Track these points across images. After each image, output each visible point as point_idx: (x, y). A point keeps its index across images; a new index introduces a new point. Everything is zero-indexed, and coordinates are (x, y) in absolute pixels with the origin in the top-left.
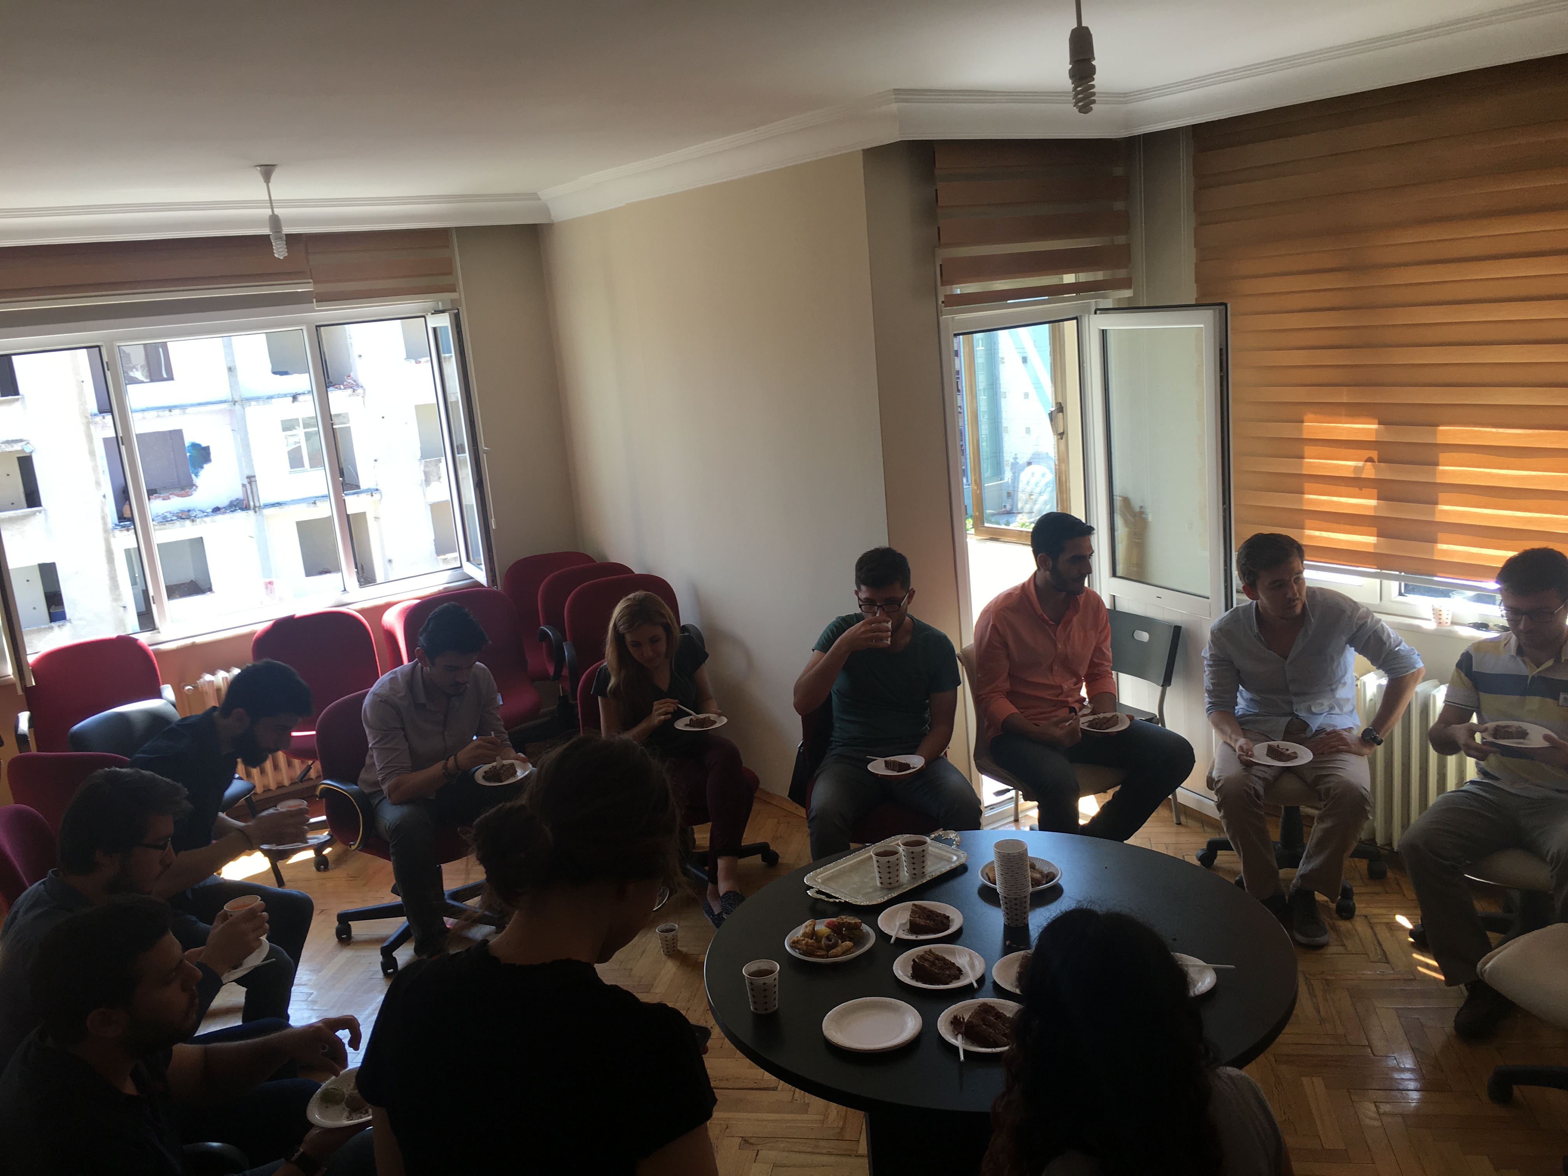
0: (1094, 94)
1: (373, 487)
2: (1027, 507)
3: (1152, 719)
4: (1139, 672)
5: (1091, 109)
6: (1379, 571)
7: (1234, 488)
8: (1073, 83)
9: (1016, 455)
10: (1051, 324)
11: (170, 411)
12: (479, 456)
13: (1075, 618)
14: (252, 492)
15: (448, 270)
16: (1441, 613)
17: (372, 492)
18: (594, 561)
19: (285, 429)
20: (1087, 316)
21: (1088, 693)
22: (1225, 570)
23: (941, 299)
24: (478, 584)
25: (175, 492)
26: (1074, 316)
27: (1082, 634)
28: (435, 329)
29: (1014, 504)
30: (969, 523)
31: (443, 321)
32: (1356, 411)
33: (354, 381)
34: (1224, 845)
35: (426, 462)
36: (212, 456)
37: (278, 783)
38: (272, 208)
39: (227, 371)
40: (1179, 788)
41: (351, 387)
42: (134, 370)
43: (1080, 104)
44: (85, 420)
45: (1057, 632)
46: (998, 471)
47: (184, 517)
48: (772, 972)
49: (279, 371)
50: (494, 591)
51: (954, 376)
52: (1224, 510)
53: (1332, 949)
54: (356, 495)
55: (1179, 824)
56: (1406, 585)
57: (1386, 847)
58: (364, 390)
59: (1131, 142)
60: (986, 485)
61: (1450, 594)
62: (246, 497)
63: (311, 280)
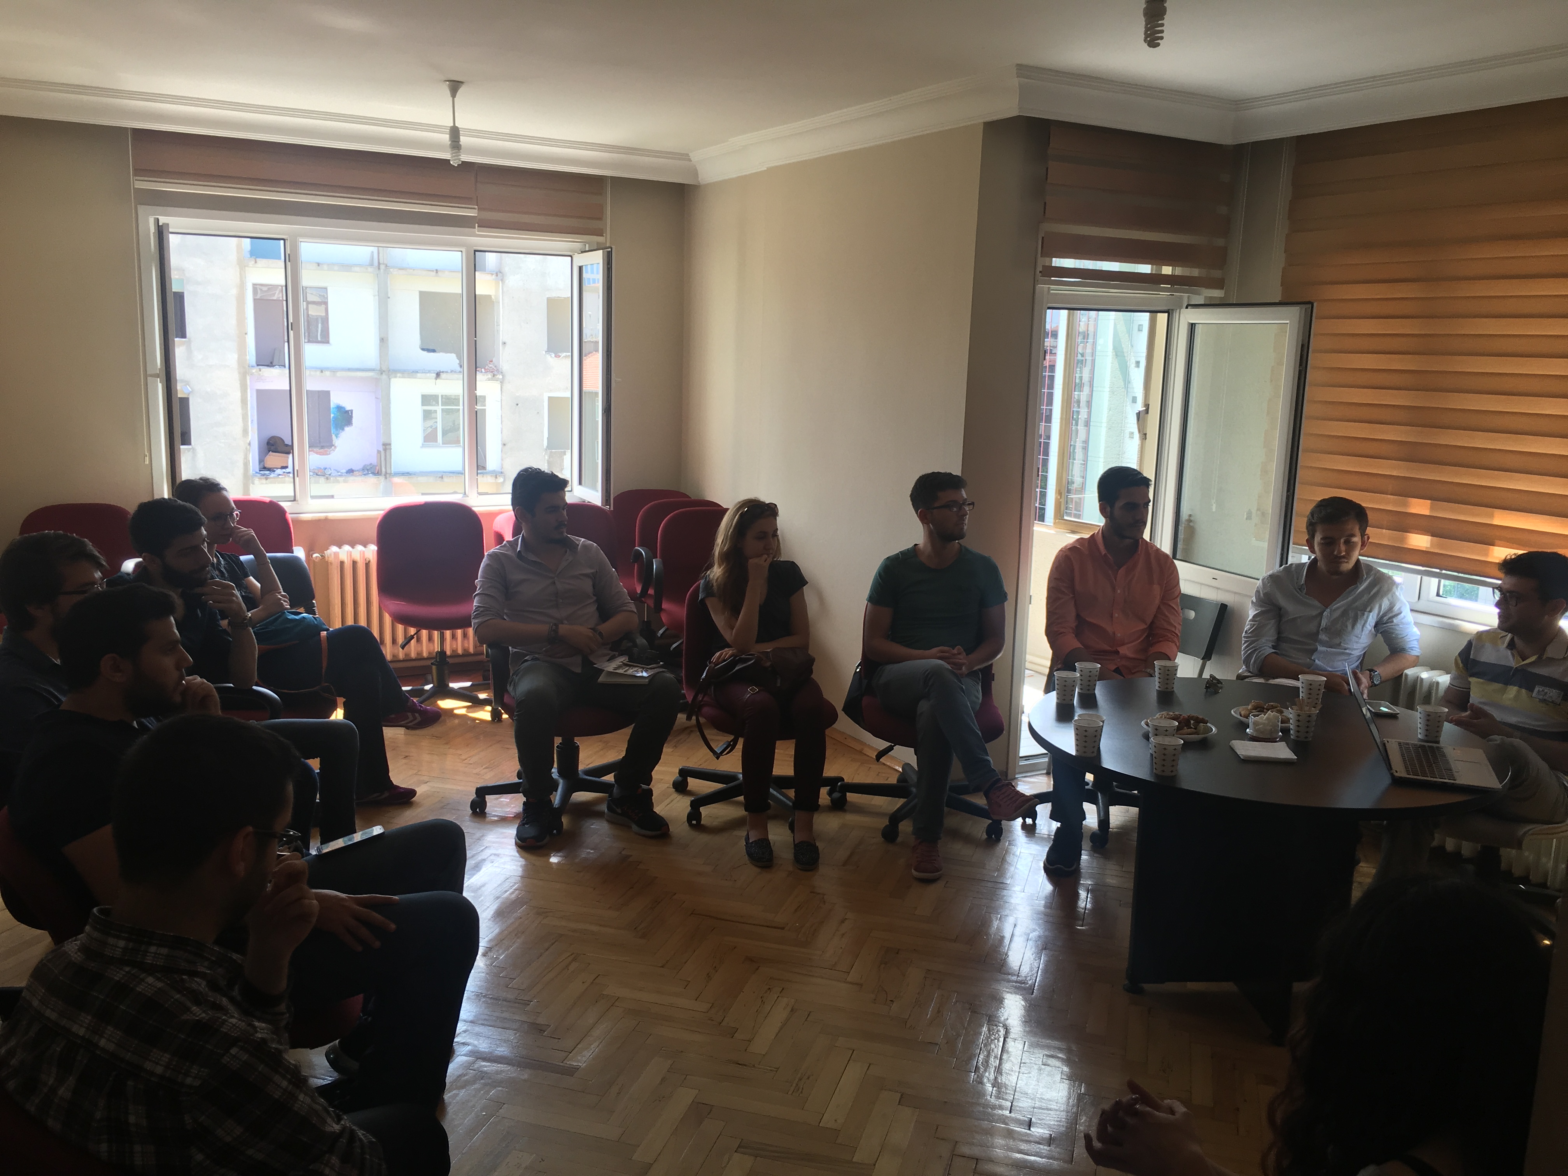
1: (499, 470)
6: (1421, 567)
7: (1299, 483)
11: (323, 372)
14: (385, 459)
15: (599, 216)
17: (496, 474)
18: (690, 498)
19: (424, 404)
20: (1178, 310)
23: (1040, 269)
25: (315, 449)
26: (1167, 308)
28: (580, 268)
33: (496, 366)
35: (552, 450)
36: (354, 420)
38: (455, 122)
39: (380, 342)
41: (492, 372)
44: (242, 370)
45: (1118, 576)
47: (319, 473)
49: (428, 348)
52: (1288, 499)
58: (502, 375)
59: (1240, 150)
62: (379, 463)
63: (477, 207)
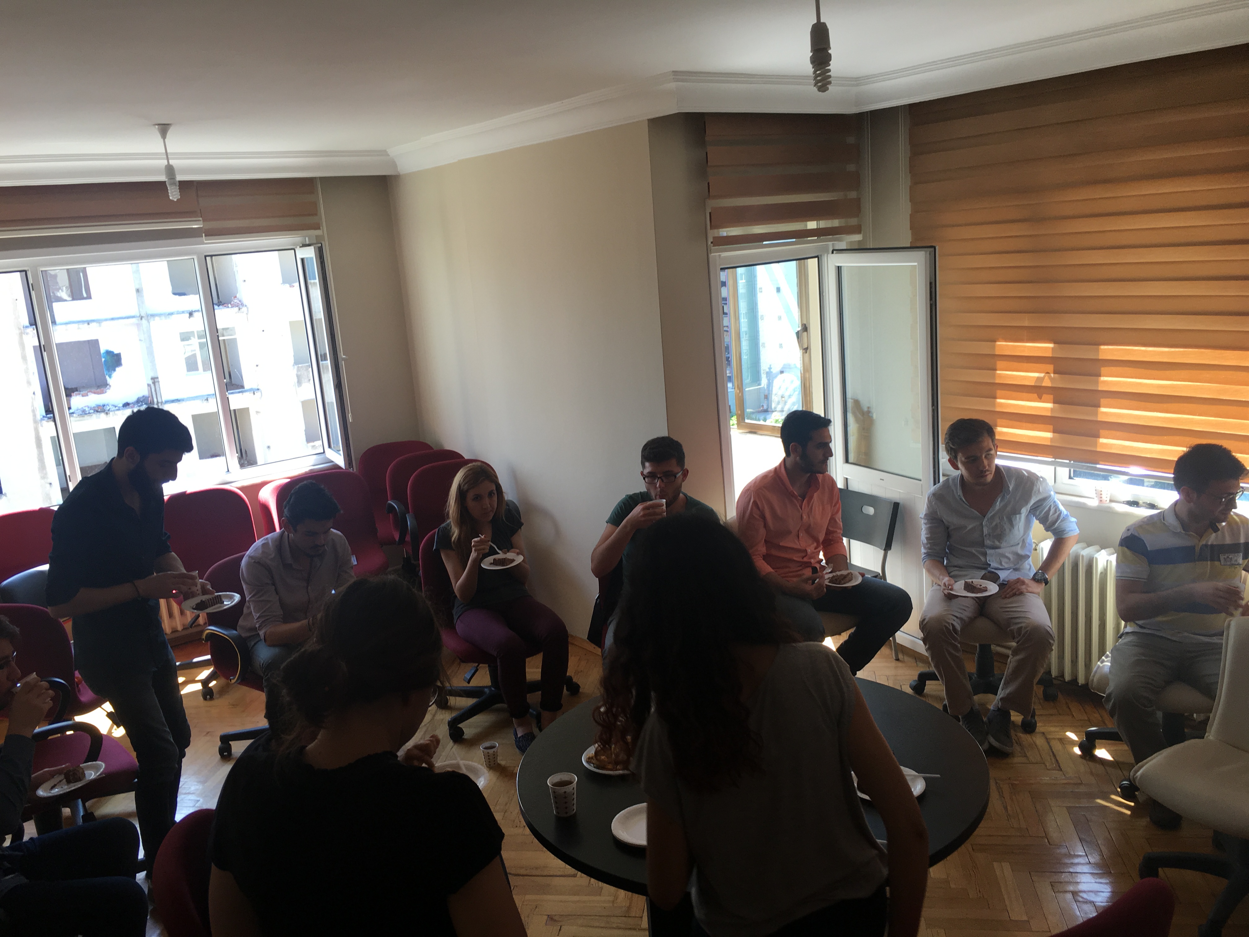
0: (830, 77)
1: (255, 387)
2: (779, 408)
3: (877, 576)
4: (866, 539)
5: (828, 89)
6: (1054, 460)
7: (941, 393)
8: (813, 68)
9: (770, 365)
10: (798, 261)
11: (88, 324)
12: (338, 362)
13: (815, 494)
14: (156, 391)
15: (314, 212)
16: (1102, 493)
17: (254, 391)
18: (432, 448)
19: (183, 340)
20: (826, 255)
21: (824, 555)
22: (934, 459)
23: (710, 240)
24: (338, 467)
25: (92, 390)
26: (816, 255)
27: (821, 508)
28: (302, 260)
29: (769, 405)
30: (734, 421)
31: (309, 253)
32: (1036, 334)
33: (240, 301)
34: (932, 677)
35: (298, 367)
36: (123, 361)
37: (172, 628)
38: (168, 159)
39: (135, 292)
40: (899, 631)
41: (237, 306)
42: (60, 291)
43: (819, 84)
44: (18, 332)
45: (803, 507)
46: (756, 379)
47: (99, 410)
48: (570, 783)
49: (179, 293)
50: (350, 472)
51: (721, 302)
52: (933, 410)
53: (1016, 760)
54: (241, 394)
55: (897, 660)
56: (1074, 471)
57: (1059, 678)
58: (247, 308)
59: (861, 116)
60: (746, 389)
61: (1109, 478)
62: (150, 395)
63: (201, 219)
